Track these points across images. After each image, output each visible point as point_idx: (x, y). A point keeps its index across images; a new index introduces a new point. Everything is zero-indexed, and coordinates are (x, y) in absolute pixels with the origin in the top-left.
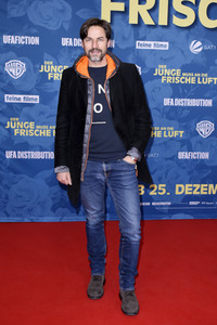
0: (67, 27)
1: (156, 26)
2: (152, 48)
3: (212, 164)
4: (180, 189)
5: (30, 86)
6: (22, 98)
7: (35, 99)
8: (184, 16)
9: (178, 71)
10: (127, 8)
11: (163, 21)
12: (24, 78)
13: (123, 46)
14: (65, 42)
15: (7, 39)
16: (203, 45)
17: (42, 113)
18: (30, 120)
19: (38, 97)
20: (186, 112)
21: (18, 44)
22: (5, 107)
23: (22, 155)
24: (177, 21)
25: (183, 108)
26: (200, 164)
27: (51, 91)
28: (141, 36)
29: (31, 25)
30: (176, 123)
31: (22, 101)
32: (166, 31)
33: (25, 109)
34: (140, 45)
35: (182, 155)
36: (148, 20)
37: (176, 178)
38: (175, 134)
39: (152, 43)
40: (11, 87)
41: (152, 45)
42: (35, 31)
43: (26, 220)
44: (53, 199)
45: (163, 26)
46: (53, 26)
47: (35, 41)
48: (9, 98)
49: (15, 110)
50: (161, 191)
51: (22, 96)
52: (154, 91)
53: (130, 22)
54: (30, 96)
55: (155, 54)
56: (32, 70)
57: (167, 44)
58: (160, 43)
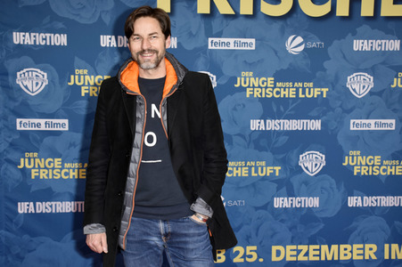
0: (107, 20)
1: (236, 16)
2: (232, 47)
3: (324, 215)
4: (278, 253)
5: (54, 106)
6: (43, 124)
7: (62, 124)
9: (270, 80)
12: (45, 94)
13: (189, 46)
14: (106, 41)
15: (19, 38)
16: (305, 42)
17: (73, 144)
18: (55, 154)
19: (66, 121)
20: (284, 139)
21: (35, 45)
22: (17, 137)
23: (43, 207)
24: (266, 8)
25: (279, 133)
26: (307, 216)
28: (214, 33)
29: (55, 18)
30: (269, 154)
31: (43, 128)
32: (250, 22)
33: (47, 140)
34: (214, 44)
35: (280, 202)
36: (224, 8)
37: (272, 236)
38: (269, 171)
39: (232, 40)
40: (26, 107)
41: (231, 43)
42: (60, 25)
45: (247, 16)
46: (86, 18)
47: (61, 40)
48: (23, 124)
49: (31, 142)
50: (251, 256)
51: (42, 121)
52: (235, 109)
53: (198, 12)
54: (55, 121)
55: (236, 57)
56: (57, 80)
57: (253, 41)
58: (243, 40)
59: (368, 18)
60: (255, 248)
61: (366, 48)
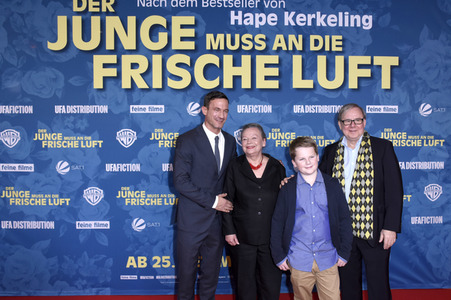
0: (59, 95)
1: (150, 89)
2: (147, 111)
5: (25, 154)
6: (17, 167)
7: (30, 167)
8: (179, 78)
9: (176, 134)
10: (119, 73)
11: (157, 83)
12: (19, 146)
13: (116, 112)
14: (59, 109)
17: (37, 182)
18: (25, 188)
19: (32, 165)
21: (12, 114)
22: (1, 175)
23: (18, 225)
24: (171, 83)
27: (46, 159)
28: (134, 101)
29: (25, 95)
31: (17, 170)
32: (160, 93)
33: (20, 178)
34: (134, 109)
36: (141, 84)
39: (147, 107)
40: (6, 156)
41: (147, 109)
42: (29, 100)
43: (23, 294)
44: (51, 271)
45: (158, 89)
46: (46, 94)
47: (29, 110)
48: (4, 167)
49: (10, 180)
50: (165, 264)
51: (17, 165)
52: (151, 156)
53: (123, 87)
54: (25, 165)
55: (150, 118)
56: (26, 138)
57: (163, 107)
58: (155, 106)
59: (247, 89)
60: (168, 257)
61: (247, 111)
